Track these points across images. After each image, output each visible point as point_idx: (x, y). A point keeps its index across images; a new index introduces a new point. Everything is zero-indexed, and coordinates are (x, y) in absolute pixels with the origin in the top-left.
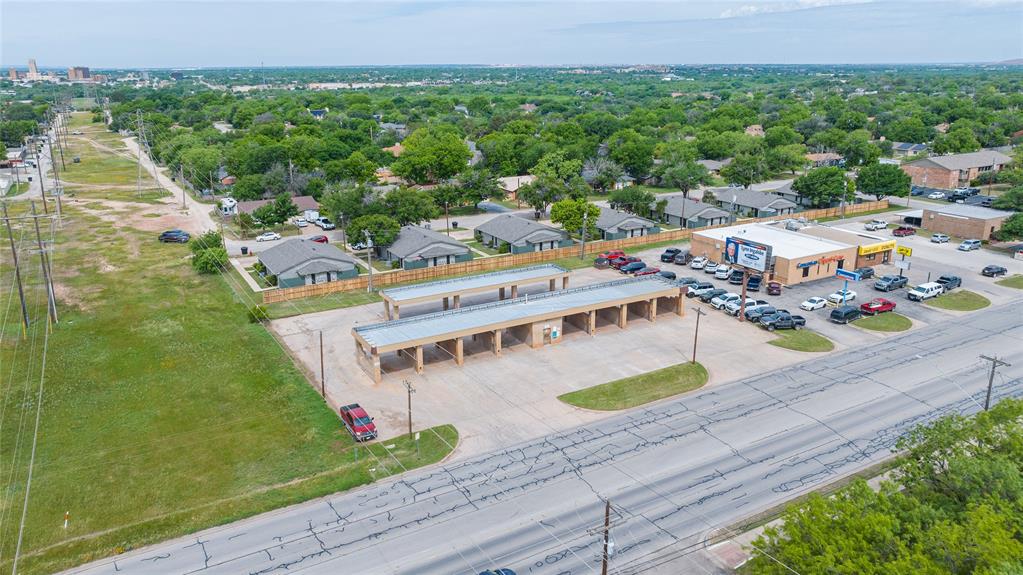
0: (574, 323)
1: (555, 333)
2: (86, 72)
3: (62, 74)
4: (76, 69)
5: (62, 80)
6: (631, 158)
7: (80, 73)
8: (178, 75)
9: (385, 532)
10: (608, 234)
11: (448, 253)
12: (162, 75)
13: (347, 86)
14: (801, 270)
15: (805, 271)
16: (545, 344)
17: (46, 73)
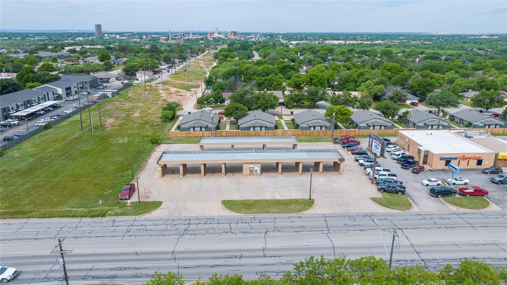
1: (256, 171)
2: (235, 33)
3: (226, 34)
5: (226, 37)
6: (419, 86)
7: (233, 34)
8: (271, 35)
9: (81, 237)
10: (359, 126)
11: (261, 125)
12: (265, 35)
13: (343, 42)
14: (444, 162)
15: (448, 162)
16: (250, 175)
17: (220, 34)
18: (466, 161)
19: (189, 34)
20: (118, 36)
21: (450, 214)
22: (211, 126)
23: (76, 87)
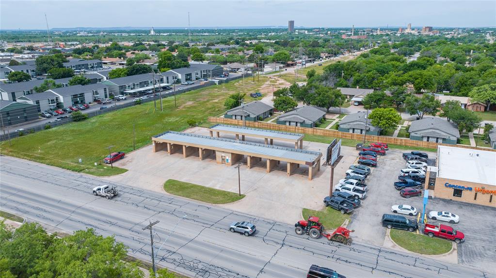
0: (238, 159)
1: (227, 160)
3: (419, 29)
4: (426, 28)
5: (419, 32)
7: (428, 29)
14: (452, 191)
15: (458, 192)
16: (222, 163)
17: (413, 29)
18: (488, 196)
19: (377, 29)
20: (306, 32)
21: (371, 248)
22: (252, 116)
23: (197, 74)
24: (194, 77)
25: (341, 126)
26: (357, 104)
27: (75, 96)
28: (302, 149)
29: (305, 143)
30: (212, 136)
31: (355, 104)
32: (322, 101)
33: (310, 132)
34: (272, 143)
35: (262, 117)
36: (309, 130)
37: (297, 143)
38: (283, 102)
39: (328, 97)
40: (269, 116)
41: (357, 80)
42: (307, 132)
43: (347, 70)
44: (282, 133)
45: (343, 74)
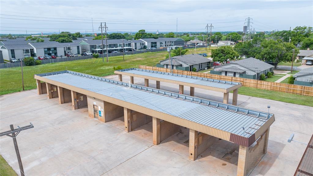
1: (100, 112)
20: (255, 33)
22: (185, 66)
23: (162, 44)
24: (158, 44)
25: (298, 79)
26: (310, 63)
27: (49, 49)
28: (236, 104)
29: (241, 98)
30: (121, 80)
31: (308, 63)
32: (269, 53)
33: (252, 85)
34: (192, 93)
35: (196, 68)
36: (252, 83)
37: (226, 94)
38: (222, 52)
39: (277, 48)
40: (206, 68)
41: (307, 44)
42: (247, 84)
43: (294, 36)
44: (207, 81)
45: (290, 40)
